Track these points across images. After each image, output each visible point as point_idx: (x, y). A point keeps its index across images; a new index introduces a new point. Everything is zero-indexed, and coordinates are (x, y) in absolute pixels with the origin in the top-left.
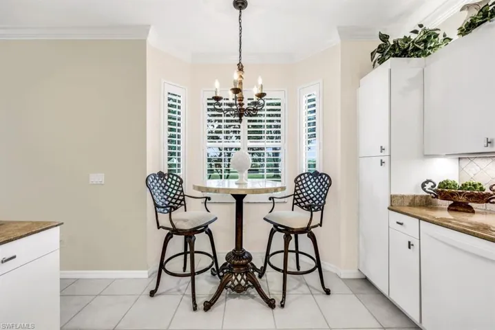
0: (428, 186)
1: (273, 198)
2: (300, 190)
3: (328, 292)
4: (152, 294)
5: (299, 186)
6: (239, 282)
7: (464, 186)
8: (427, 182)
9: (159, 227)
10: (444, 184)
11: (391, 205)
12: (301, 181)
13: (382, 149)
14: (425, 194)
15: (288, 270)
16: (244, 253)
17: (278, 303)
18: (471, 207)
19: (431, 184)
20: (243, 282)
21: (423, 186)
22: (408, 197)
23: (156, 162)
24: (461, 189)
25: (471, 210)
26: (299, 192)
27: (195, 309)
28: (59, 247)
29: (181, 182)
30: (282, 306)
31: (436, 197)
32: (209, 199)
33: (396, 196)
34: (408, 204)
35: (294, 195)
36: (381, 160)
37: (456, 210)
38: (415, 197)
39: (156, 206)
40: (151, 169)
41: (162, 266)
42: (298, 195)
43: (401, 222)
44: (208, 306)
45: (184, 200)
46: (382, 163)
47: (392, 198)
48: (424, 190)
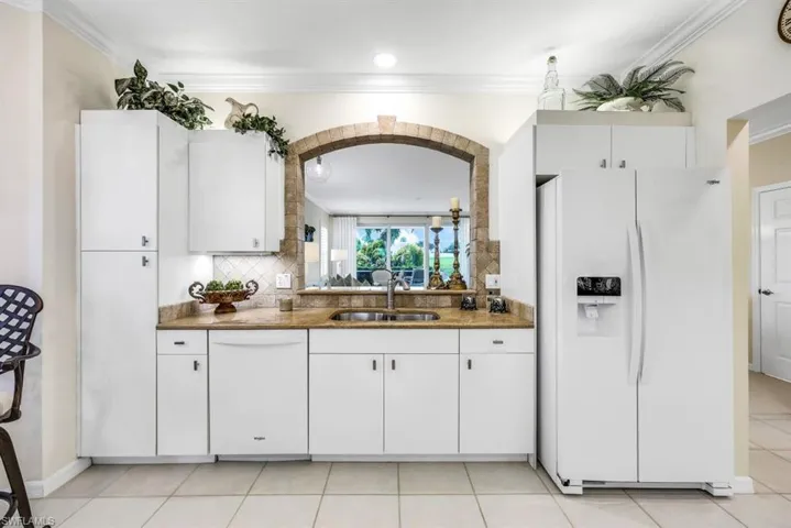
7: (230, 285)
8: (194, 285)
10: (213, 286)
11: (160, 323)
13: (145, 241)
14: (193, 299)
18: (233, 307)
21: (191, 290)
22: (176, 306)
24: (227, 288)
25: (233, 310)
31: (205, 301)
33: (164, 308)
34: (176, 316)
36: (144, 258)
37: (224, 313)
38: (183, 305)
43: (180, 341)
46: (145, 261)
47: (160, 311)
48: (192, 295)
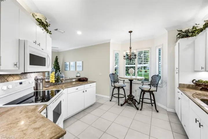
0: (194, 81)
1: (143, 82)
2: (153, 80)
3: (158, 112)
4: (110, 101)
5: (153, 79)
6: (130, 102)
8: (194, 80)
9: (112, 86)
11: (179, 87)
12: (154, 77)
13: (177, 68)
15: (143, 101)
16: (132, 96)
17: (139, 109)
19: (195, 81)
20: (131, 103)
21: (193, 81)
22: (186, 85)
23: (112, 71)
26: (152, 81)
27: (119, 105)
28: (95, 86)
29: (118, 76)
30: (141, 110)
32: (124, 81)
33: (181, 84)
34: (186, 87)
35: (151, 82)
38: (189, 85)
39: (111, 81)
40: (111, 73)
41: (112, 95)
42: (152, 82)
44: (122, 105)
45: (118, 81)
46: (177, 73)
47: (179, 84)
48: (193, 83)
